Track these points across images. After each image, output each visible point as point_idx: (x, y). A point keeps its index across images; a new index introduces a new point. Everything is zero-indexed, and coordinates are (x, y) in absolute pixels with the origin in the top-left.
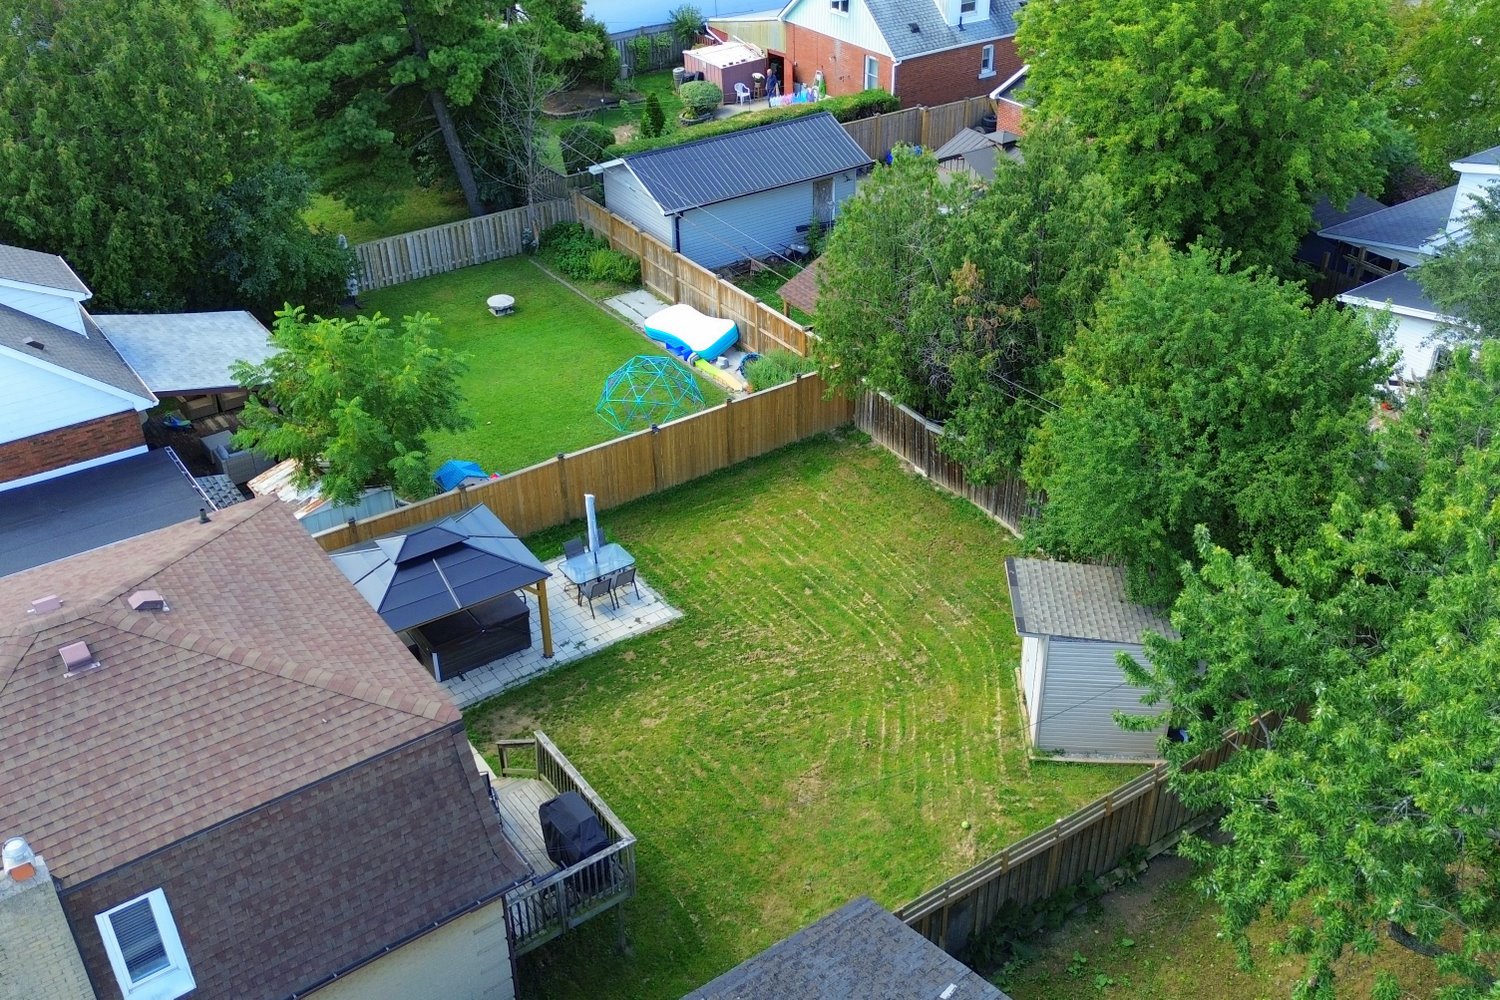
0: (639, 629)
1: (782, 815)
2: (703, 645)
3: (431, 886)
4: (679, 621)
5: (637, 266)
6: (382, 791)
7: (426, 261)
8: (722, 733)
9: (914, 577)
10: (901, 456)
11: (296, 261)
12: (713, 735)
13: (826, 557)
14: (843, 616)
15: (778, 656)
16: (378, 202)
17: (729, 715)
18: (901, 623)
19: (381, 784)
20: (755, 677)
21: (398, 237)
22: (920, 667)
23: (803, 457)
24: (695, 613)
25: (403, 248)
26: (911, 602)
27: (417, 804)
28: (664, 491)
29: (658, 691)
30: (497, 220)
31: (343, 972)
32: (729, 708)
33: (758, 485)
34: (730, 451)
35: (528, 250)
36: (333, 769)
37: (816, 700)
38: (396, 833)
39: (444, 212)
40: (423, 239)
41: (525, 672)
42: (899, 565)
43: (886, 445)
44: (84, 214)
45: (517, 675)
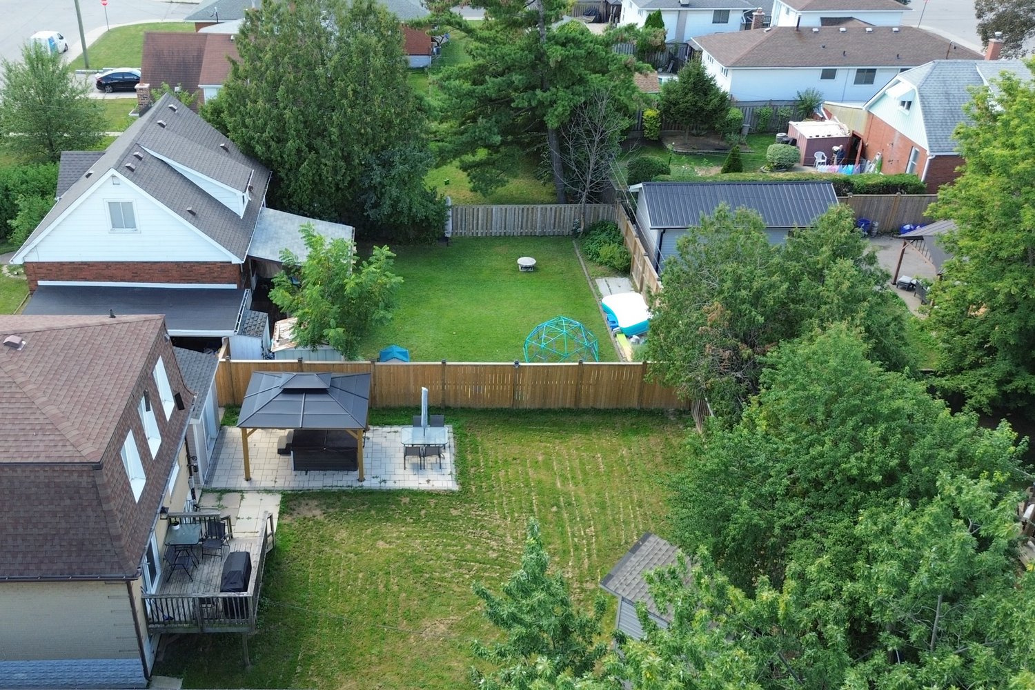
0: (424, 486)
2: (454, 512)
3: (74, 555)
4: (453, 492)
6: (48, 485)
7: (503, 226)
8: (418, 571)
9: (638, 531)
12: (411, 570)
13: (588, 492)
14: (562, 534)
15: (495, 540)
17: (431, 562)
19: (47, 481)
20: (469, 546)
21: (487, 206)
23: (634, 421)
24: (469, 491)
25: (490, 214)
27: (68, 502)
28: (518, 409)
29: (403, 529)
30: (558, 209)
32: (434, 558)
33: (586, 428)
35: (575, 234)
36: (18, 460)
37: (493, 579)
38: (54, 514)
40: (504, 211)
41: (340, 484)
42: (635, 517)
44: (291, 150)
45: (335, 484)
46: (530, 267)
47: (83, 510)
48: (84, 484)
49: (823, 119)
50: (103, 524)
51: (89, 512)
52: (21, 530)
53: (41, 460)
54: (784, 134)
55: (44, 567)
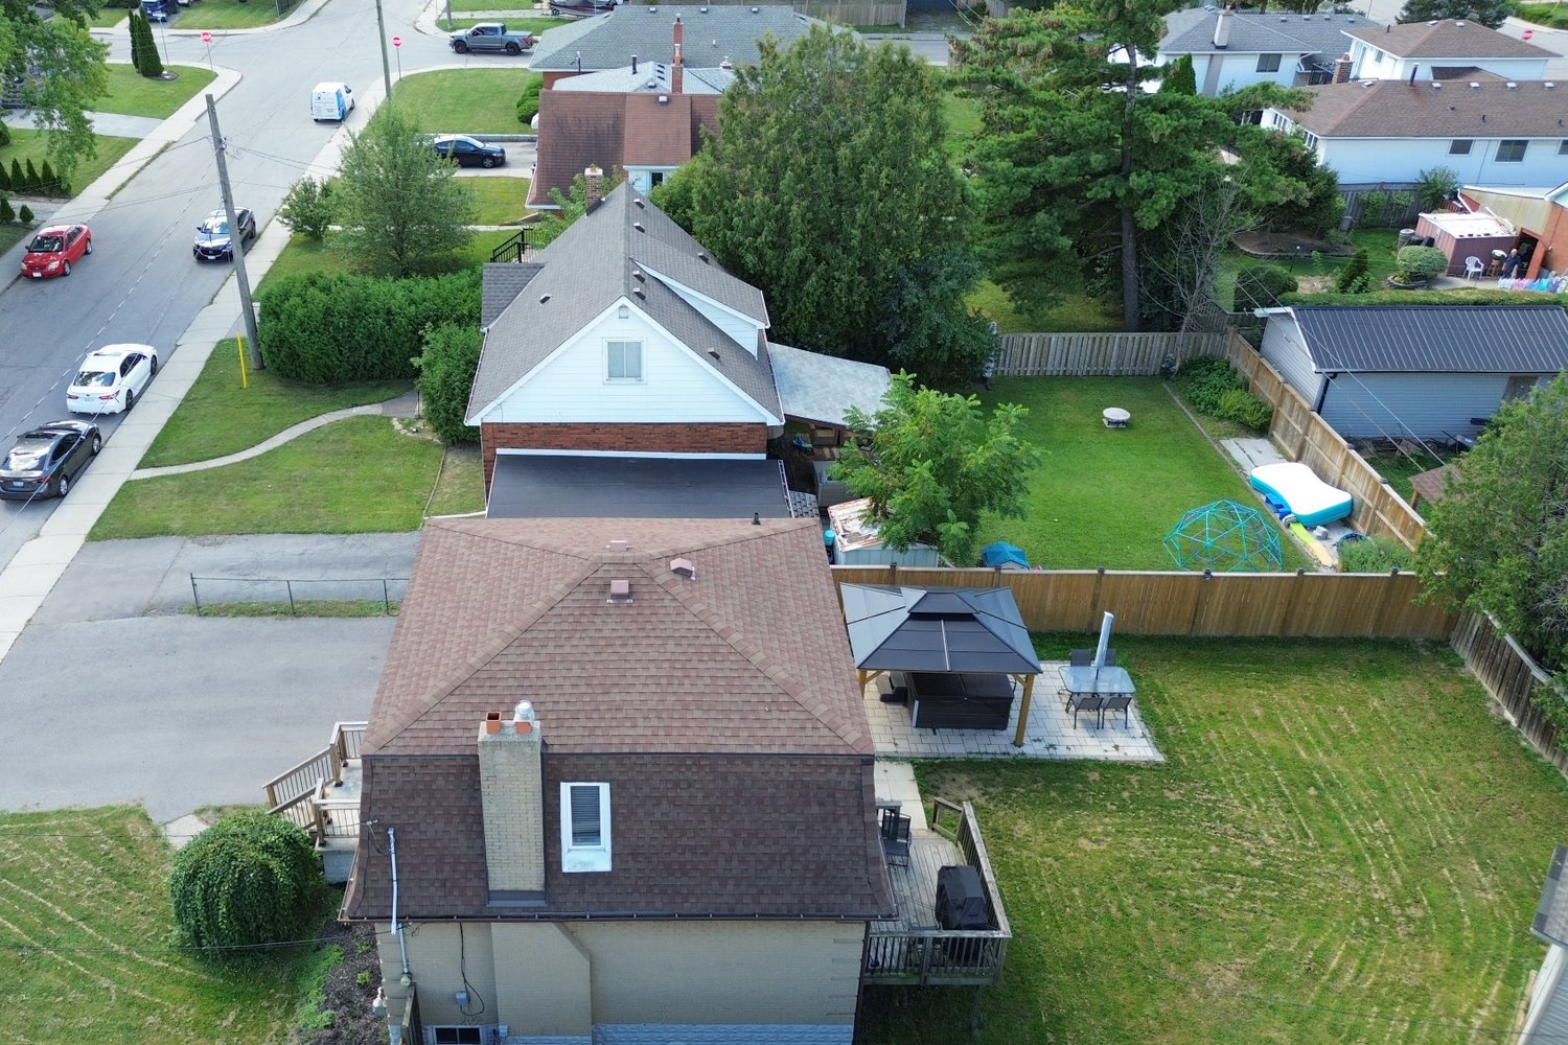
0: (1113, 755)
1: (1182, 990)
2: (1173, 796)
3: (808, 883)
4: (1158, 764)
5: (1269, 415)
6: (791, 785)
7: (1063, 361)
8: (1155, 886)
9: (1449, 825)
10: (1492, 694)
11: (945, 336)
12: (1145, 884)
13: (1351, 766)
14: (1342, 831)
15: (1248, 839)
16: (1040, 300)
17: (1169, 873)
18: (1409, 866)
19: (791, 779)
20: (1213, 849)
21: (1044, 335)
22: (1410, 920)
23: (1370, 655)
24: (1178, 763)
25: (1046, 346)
26: (1432, 849)
27: (815, 809)
28: (1197, 638)
29: (1107, 820)
30: (1144, 340)
31: (718, 917)
32: (1171, 866)
33: (1304, 667)
34: (1285, 622)
35: (1165, 374)
36: (758, 750)
37: (1271, 900)
38: (792, 826)
39: (1101, 321)
40: (1067, 342)
41: (990, 750)
42: (1436, 805)
43: (1479, 676)
44: (795, 261)
45: (983, 750)
46: (1123, 423)
47: (836, 821)
48: (845, 785)
49: (1463, 210)
50: (860, 841)
51: (844, 824)
52: (740, 846)
53: (790, 749)
54: (1412, 231)
55: (764, 900)
